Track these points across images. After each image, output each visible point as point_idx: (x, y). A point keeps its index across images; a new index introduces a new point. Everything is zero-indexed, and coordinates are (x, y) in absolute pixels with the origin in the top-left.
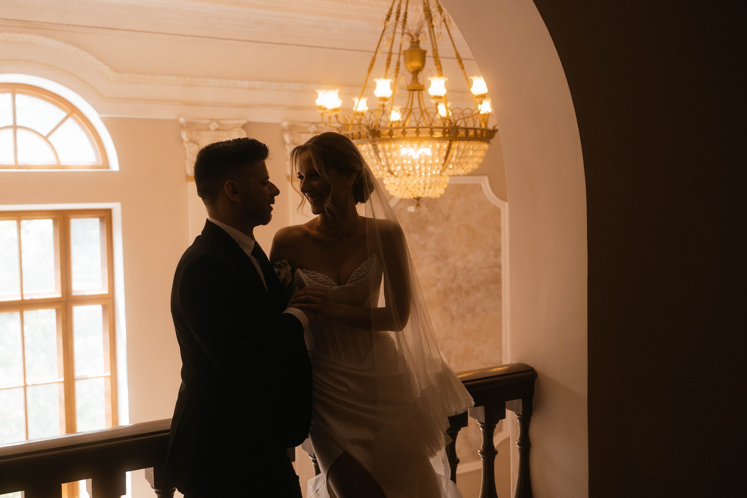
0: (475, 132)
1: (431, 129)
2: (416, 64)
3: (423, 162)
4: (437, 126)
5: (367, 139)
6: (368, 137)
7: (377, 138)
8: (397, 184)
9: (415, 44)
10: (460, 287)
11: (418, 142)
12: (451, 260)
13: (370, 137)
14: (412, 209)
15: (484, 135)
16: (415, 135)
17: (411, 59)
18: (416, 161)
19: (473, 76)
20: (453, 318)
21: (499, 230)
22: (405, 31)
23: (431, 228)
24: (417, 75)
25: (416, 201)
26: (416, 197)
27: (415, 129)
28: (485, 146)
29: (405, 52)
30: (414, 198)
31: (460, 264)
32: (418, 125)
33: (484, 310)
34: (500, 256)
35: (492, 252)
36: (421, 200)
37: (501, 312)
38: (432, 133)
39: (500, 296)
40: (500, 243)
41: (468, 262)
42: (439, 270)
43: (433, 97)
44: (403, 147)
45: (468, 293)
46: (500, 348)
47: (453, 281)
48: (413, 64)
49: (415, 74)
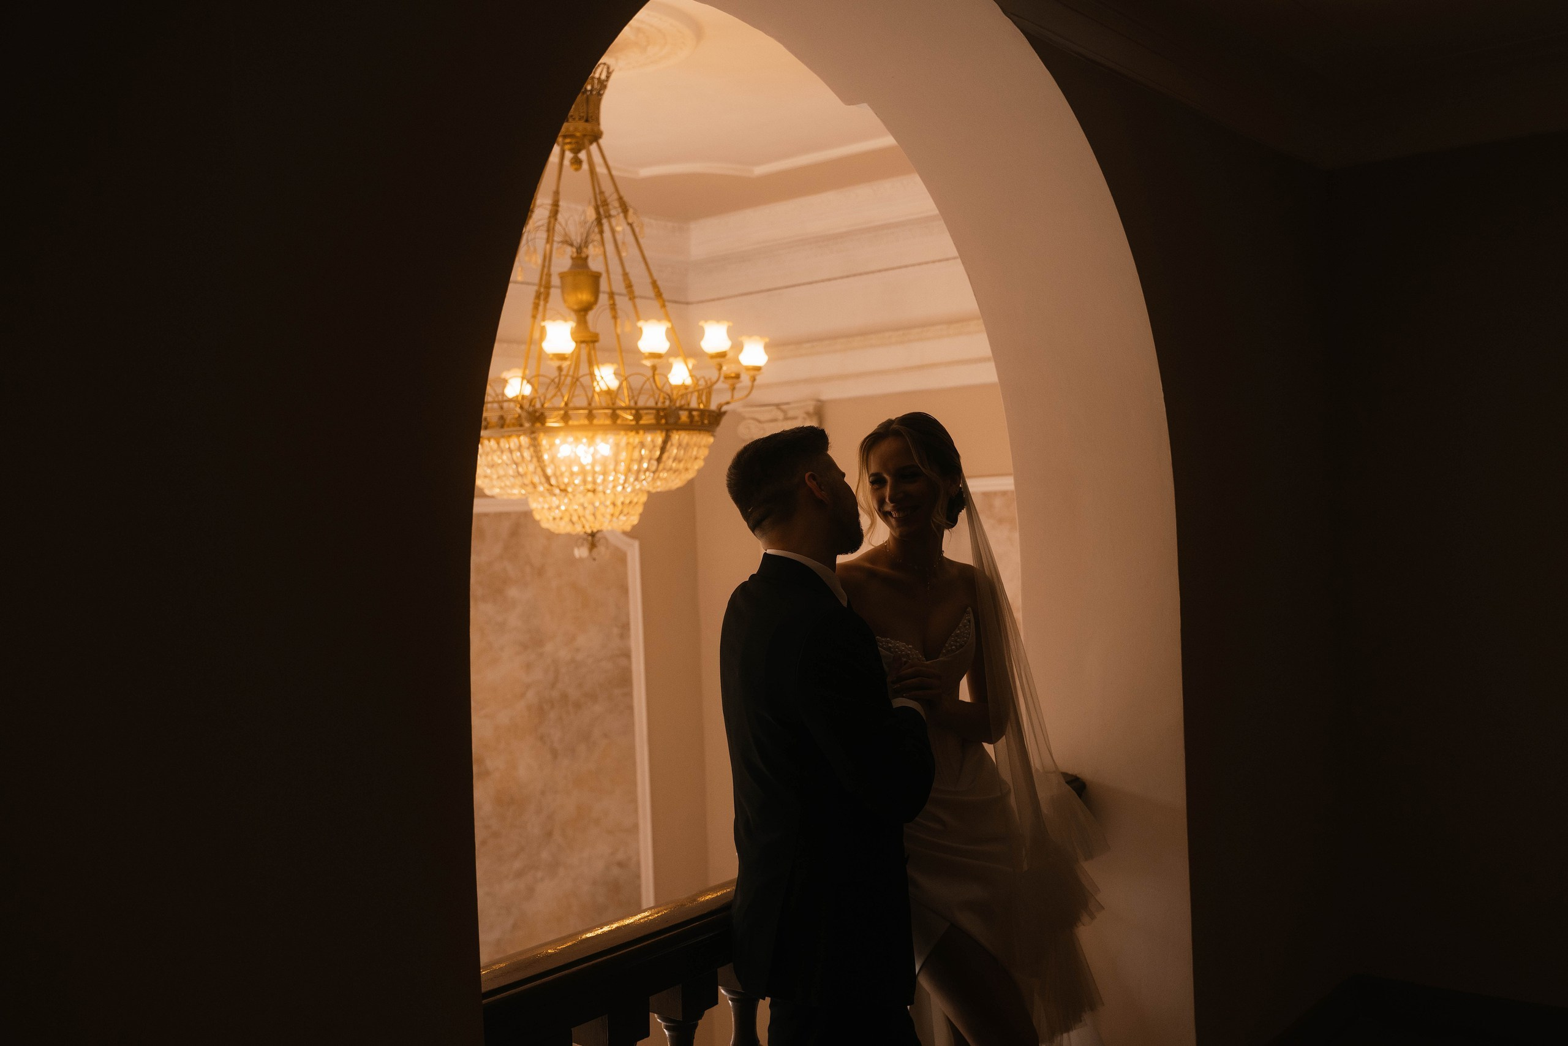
0: (691, 416)
1: (614, 410)
2: (585, 297)
3: (598, 469)
4: (623, 405)
5: (518, 428)
6: (521, 425)
7: (538, 425)
8: (563, 508)
9: (580, 261)
10: (564, 697)
11: (590, 434)
12: (549, 647)
13: (527, 425)
14: (581, 552)
15: (706, 422)
16: (586, 422)
17: (576, 288)
18: (588, 468)
19: (706, 320)
20: (555, 754)
21: (624, 590)
22: (557, 238)
23: (513, 592)
24: (585, 316)
25: (590, 538)
26: (589, 531)
27: (586, 412)
28: (708, 439)
29: (562, 276)
30: (585, 533)
31: (564, 654)
32: (590, 404)
33: (606, 736)
34: (629, 637)
35: (615, 631)
36: (598, 535)
37: (633, 735)
38: (614, 417)
39: (631, 708)
40: (628, 615)
41: (578, 650)
42: (528, 666)
43: (647, 354)
44: (563, 443)
45: (578, 706)
46: (634, 801)
47: (553, 685)
48: (580, 296)
49: (582, 313)
